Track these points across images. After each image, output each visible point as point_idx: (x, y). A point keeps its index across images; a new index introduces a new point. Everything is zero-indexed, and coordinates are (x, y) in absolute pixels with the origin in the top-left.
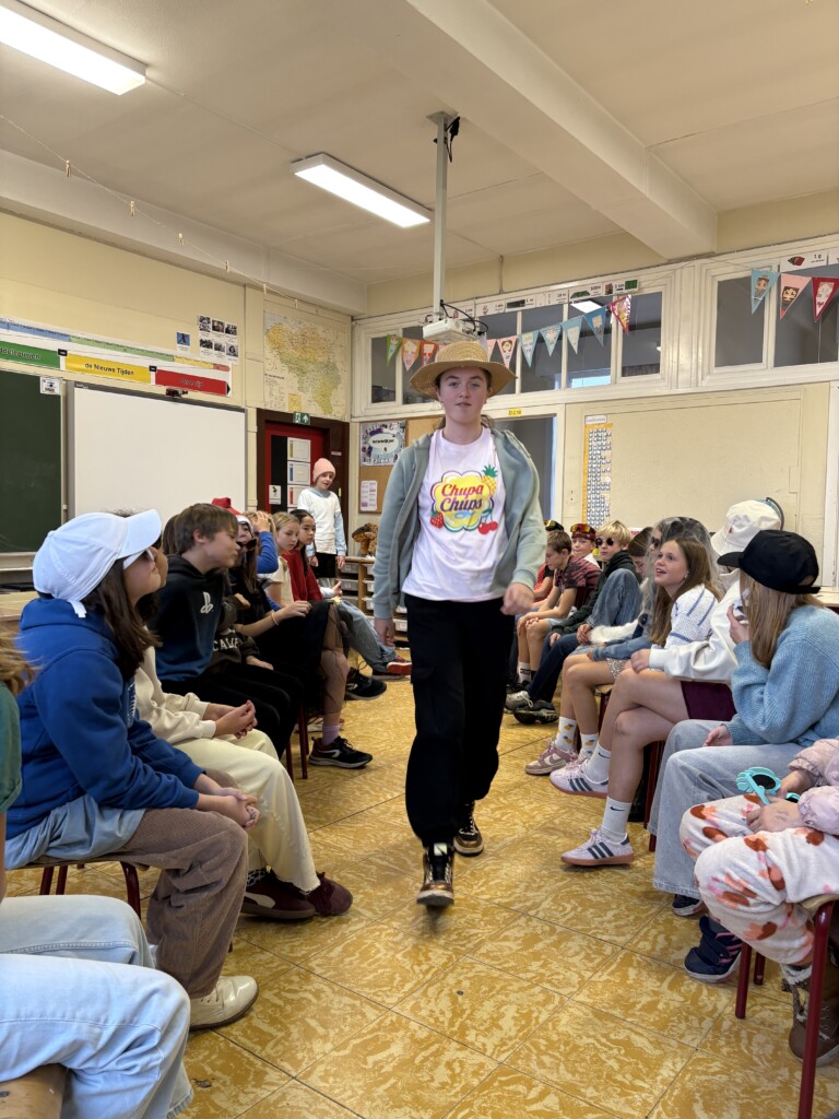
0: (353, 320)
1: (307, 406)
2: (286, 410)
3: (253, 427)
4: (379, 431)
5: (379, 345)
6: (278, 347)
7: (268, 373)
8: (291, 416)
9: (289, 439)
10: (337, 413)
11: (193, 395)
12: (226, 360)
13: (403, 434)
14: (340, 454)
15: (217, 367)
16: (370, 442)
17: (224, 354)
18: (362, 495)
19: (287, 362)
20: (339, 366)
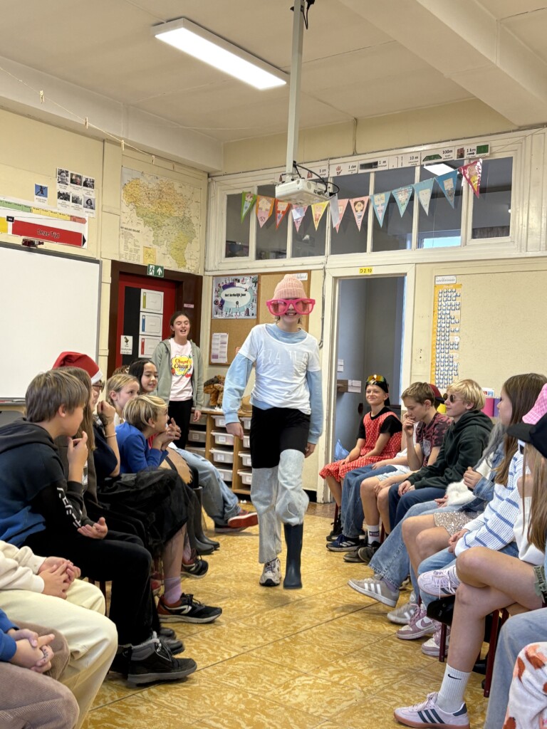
0: (209, 177)
1: (160, 259)
2: (141, 263)
3: (107, 278)
4: (232, 285)
5: (234, 202)
6: (134, 201)
7: (125, 226)
8: (145, 268)
9: (143, 291)
10: (190, 267)
11: (48, 245)
12: (83, 212)
13: (255, 289)
14: (192, 306)
15: (74, 219)
16: (223, 296)
17: (81, 206)
18: (213, 347)
19: (143, 216)
20: (194, 221)
